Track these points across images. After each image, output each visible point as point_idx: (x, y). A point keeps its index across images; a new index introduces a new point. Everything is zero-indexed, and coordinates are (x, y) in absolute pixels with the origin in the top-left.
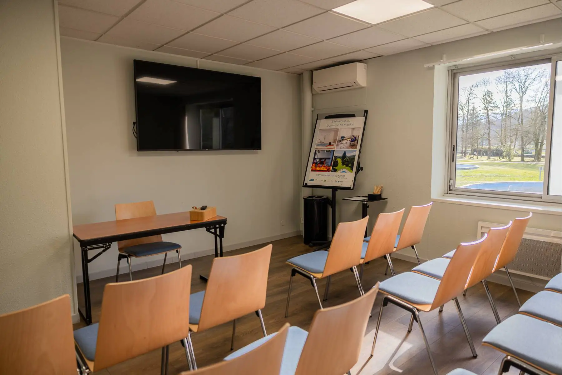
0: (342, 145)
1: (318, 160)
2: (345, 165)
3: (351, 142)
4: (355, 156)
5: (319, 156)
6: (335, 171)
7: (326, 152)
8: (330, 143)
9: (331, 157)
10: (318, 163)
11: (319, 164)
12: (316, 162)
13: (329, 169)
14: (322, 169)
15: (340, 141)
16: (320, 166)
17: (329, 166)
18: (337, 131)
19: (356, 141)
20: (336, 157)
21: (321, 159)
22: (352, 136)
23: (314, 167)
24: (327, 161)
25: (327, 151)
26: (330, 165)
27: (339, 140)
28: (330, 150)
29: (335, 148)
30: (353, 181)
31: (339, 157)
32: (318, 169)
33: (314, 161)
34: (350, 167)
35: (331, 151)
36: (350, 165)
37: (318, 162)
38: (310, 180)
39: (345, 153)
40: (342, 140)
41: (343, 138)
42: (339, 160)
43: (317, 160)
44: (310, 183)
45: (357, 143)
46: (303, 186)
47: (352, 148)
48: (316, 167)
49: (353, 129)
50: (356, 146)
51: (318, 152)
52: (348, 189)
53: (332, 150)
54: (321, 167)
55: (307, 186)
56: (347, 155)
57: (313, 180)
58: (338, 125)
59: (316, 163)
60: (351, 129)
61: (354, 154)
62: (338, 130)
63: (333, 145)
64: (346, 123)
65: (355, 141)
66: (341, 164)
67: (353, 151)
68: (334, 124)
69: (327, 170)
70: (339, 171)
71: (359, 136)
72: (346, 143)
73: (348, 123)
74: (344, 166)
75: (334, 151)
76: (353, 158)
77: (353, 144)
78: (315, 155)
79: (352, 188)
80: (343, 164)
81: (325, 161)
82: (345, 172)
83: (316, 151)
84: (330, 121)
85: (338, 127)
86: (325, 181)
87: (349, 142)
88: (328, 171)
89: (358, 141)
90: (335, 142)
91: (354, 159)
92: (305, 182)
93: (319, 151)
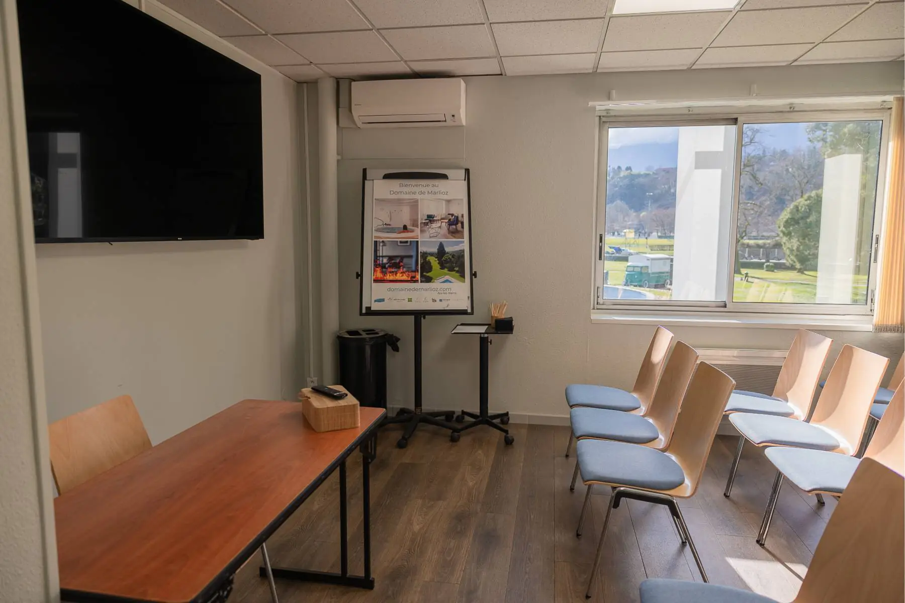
0: (432, 231)
1: (385, 260)
2: (446, 269)
3: (450, 225)
4: (463, 251)
5: (384, 251)
6: (428, 280)
7: (399, 244)
8: (405, 227)
9: (413, 253)
10: (387, 266)
11: (389, 267)
12: (382, 264)
13: (414, 277)
14: (399, 277)
15: (426, 224)
16: (393, 272)
17: (412, 271)
18: (414, 205)
19: (460, 225)
20: (425, 255)
21: (391, 258)
22: (449, 214)
23: (379, 275)
24: (405, 260)
25: (401, 242)
26: (414, 268)
27: (424, 221)
28: (409, 240)
29: (418, 236)
30: (468, 298)
31: (432, 254)
32: (389, 277)
33: (375, 261)
34: (457, 272)
35: (411, 241)
36: (457, 269)
37: (387, 263)
38: (375, 301)
39: (441, 247)
40: (430, 221)
41: (430, 219)
42: (434, 261)
43: (382, 261)
44: (375, 307)
45: (463, 227)
46: (361, 314)
47: (455, 237)
48: (384, 273)
49: (448, 201)
50: (462, 232)
51: (381, 244)
52: (463, 312)
53: (413, 241)
54: (396, 275)
55: (370, 312)
56: (448, 249)
57: (383, 300)
58: (414, 193)
59: (383, 266)
60: (444, 202)
61: (462, 249)
62: (416, 201)
63: (412, 231)
64: (430, 189)
65: (457, 224)
66: (438, 266)
67: (457, 243)
68: (405, 189)
69: (409, 279)
70: (436, 281)
71: (462, 216)
72: (440, 227)
73: (436, 189)
74: (446, 271)
75: (417, 242)
76: (460, 256)
77: (453, 228)
78: (376, 251)
79: (469, 311)
80: (442, 267)
81: (401, 261)
82: (450, 282)
83: (376, 242)
84: (395, 184)
85: (417, 197)
86: (410, 300)
87: (444, 225)
88: (413, 280)
89: (462, 223)
90: (415, 224)
91: (463, 256)
92: (364, 305)
93: (383, 241)
